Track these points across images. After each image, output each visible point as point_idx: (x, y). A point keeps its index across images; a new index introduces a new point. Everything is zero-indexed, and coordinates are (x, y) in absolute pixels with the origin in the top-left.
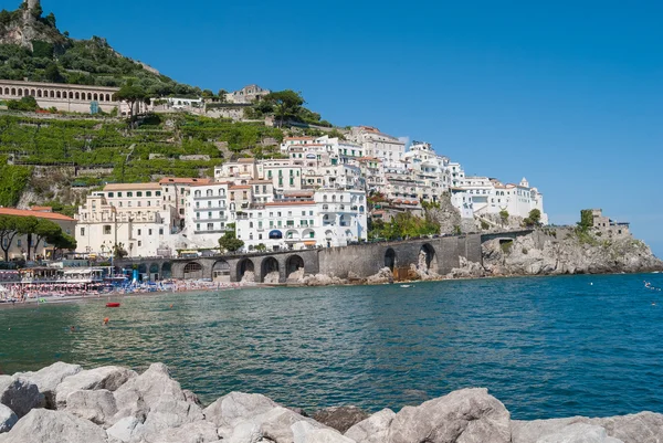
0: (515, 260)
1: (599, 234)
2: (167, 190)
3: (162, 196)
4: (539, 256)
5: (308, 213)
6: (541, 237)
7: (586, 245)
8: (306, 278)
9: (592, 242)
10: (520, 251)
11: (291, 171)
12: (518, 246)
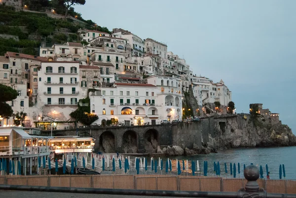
0: (227, 137)
1: (264, 120)
2: (14, 64)
3: (9, 70)
4: (241, 135)
5: (150, 94)
6: (241, 121)
7: (258, 128)
8: (165, 149)
9: (261, 126)
10: (230, 131)
11: (117, 58)
12: (229, 127)
